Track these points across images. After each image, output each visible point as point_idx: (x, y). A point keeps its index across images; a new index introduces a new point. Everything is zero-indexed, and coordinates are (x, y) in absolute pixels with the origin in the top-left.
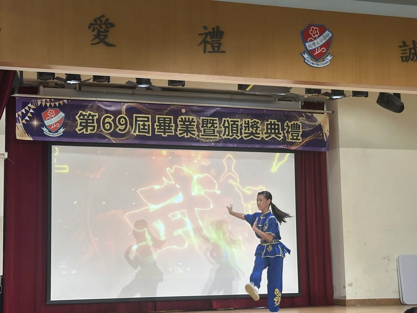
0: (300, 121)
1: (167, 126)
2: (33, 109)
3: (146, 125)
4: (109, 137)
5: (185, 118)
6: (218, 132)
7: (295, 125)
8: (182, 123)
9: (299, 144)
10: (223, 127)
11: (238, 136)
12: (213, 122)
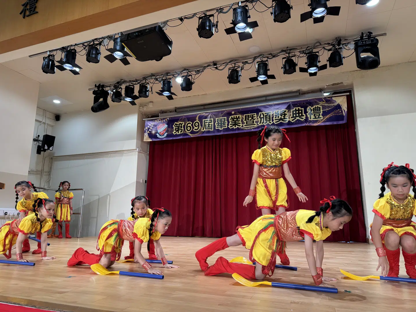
0: (320, 105)
1: (223, 123)
2: (153, 125)
3: (210, 125)
4: (190, 134)
5: (234, 117)
6: (255, 122)
7: (317, 108)
8: (232, 120)
9: (321, 121)
10: (259, 118)
11: (270, 123)
12: (253, 116)
